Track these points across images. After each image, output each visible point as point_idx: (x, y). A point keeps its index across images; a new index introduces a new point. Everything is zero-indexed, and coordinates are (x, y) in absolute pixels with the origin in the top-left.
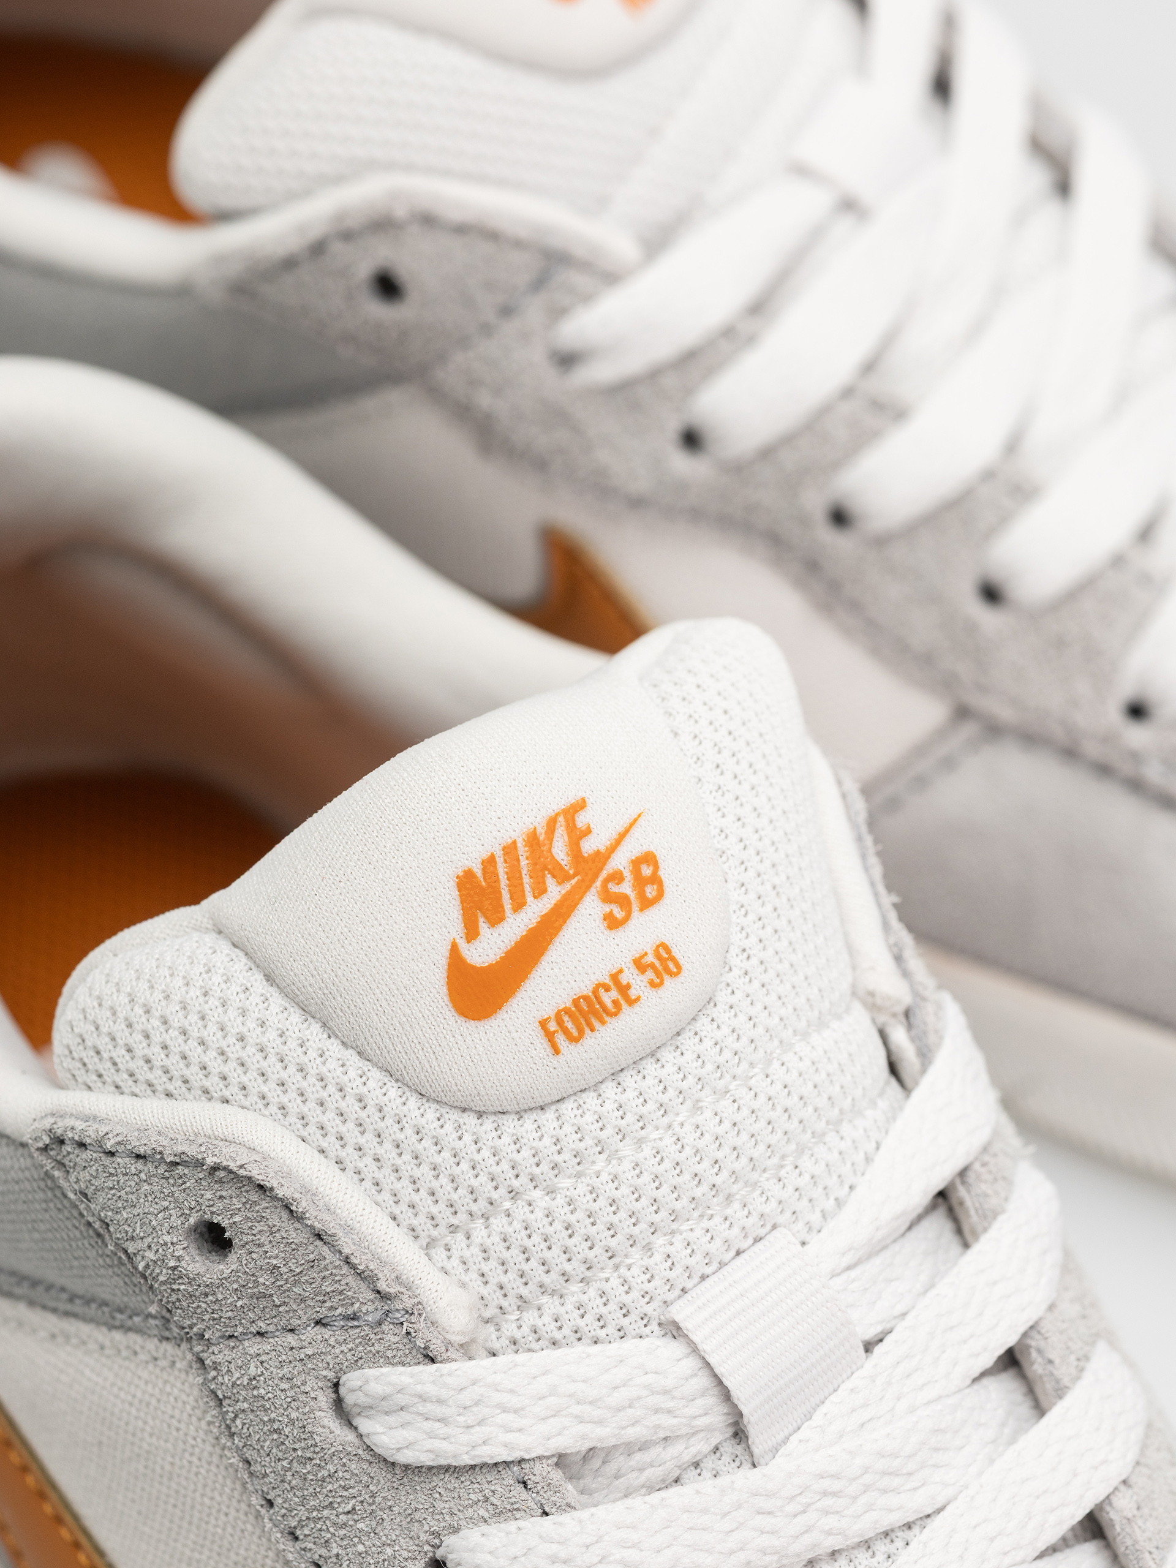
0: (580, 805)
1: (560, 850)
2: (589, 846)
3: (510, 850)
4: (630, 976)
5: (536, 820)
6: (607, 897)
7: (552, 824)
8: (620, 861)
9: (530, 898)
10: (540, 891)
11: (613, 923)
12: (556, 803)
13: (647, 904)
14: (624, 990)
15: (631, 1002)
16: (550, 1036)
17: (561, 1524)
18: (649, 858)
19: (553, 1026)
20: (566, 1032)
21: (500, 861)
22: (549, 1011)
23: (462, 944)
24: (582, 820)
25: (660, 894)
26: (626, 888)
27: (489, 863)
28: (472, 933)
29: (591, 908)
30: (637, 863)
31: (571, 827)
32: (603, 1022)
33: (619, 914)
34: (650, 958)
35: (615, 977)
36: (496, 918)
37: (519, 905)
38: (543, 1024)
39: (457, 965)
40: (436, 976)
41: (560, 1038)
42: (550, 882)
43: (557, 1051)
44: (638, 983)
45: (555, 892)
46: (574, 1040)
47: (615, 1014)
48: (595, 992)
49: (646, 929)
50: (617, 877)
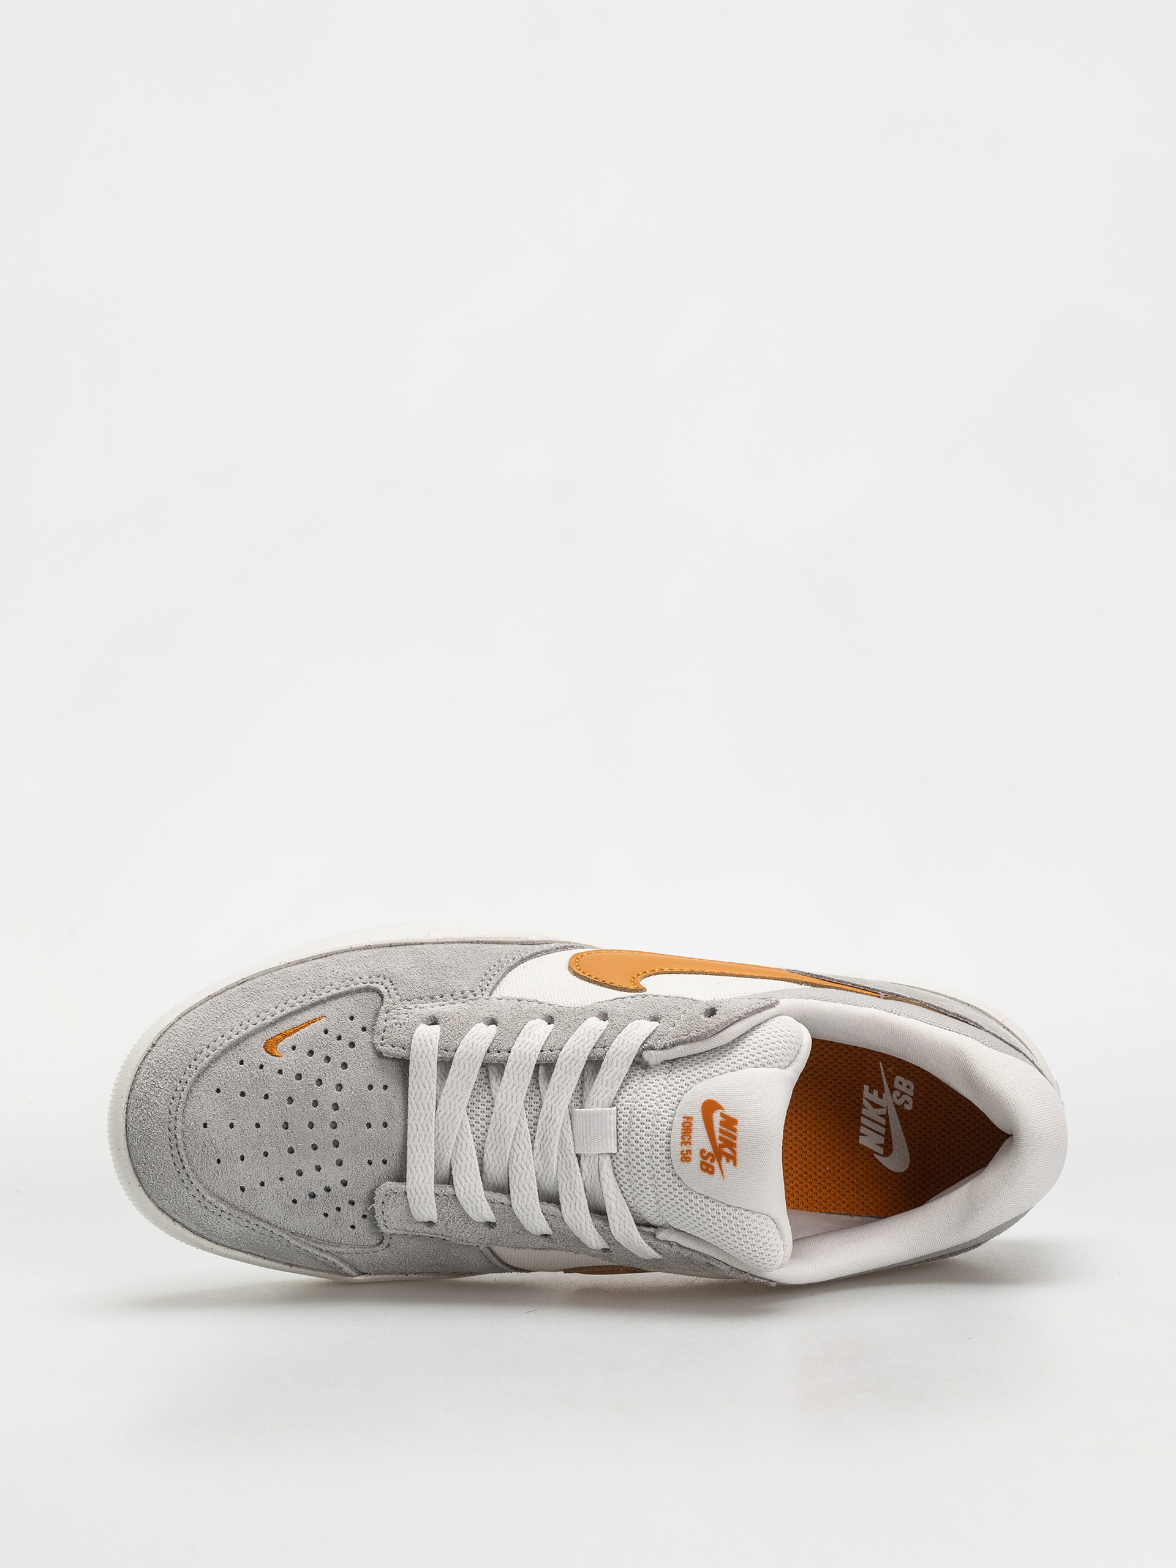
0: (735, 1164)
1: (727, 1150)
2: (724, 1159)
3: (735, 1138)
4: (688, 1147)
5: (737, 1150)
6: (710, 1154)
7: (735, 1152)
8: (715, 1164)
9: (721, 1135)
10: (721, 1138)
11: (702, 1151)
12: (739, 1157)
13: (702, 1163)
14: (686, 1143)
15: (682, 1143)
16: (688, 1118)
18: (712, 1173)
19: (689, 1120)
20: (686, 1123)
21: (733, 1133)
22: (693, 1122)
23: (721, 1111)
24: (731, 1162)
25: (702, 1169)
26: (708, 1161)
27: (735, 1130)
28: (722, 1115)
29: (709, 1149)
30: (713, 1168)
31: (731, 1158)
32: (682, 1133)
33: (704, 1155)
34: (689, 1155)
35: (690, 1143)
36: (721, 1123)
37: (721, 1131)
38: (691, 1118)
39: (720, 1107)
40: (719, 1099)
41: (686, 1120)
42: (722, 1143)
43: (683, 1118)
44: (685, 1148)
45: (719, 1142)
46: (684, 1123)
47: (682, 1137)
48: (690, 1136)
49: (696, 1159)
50: (712, 1161)
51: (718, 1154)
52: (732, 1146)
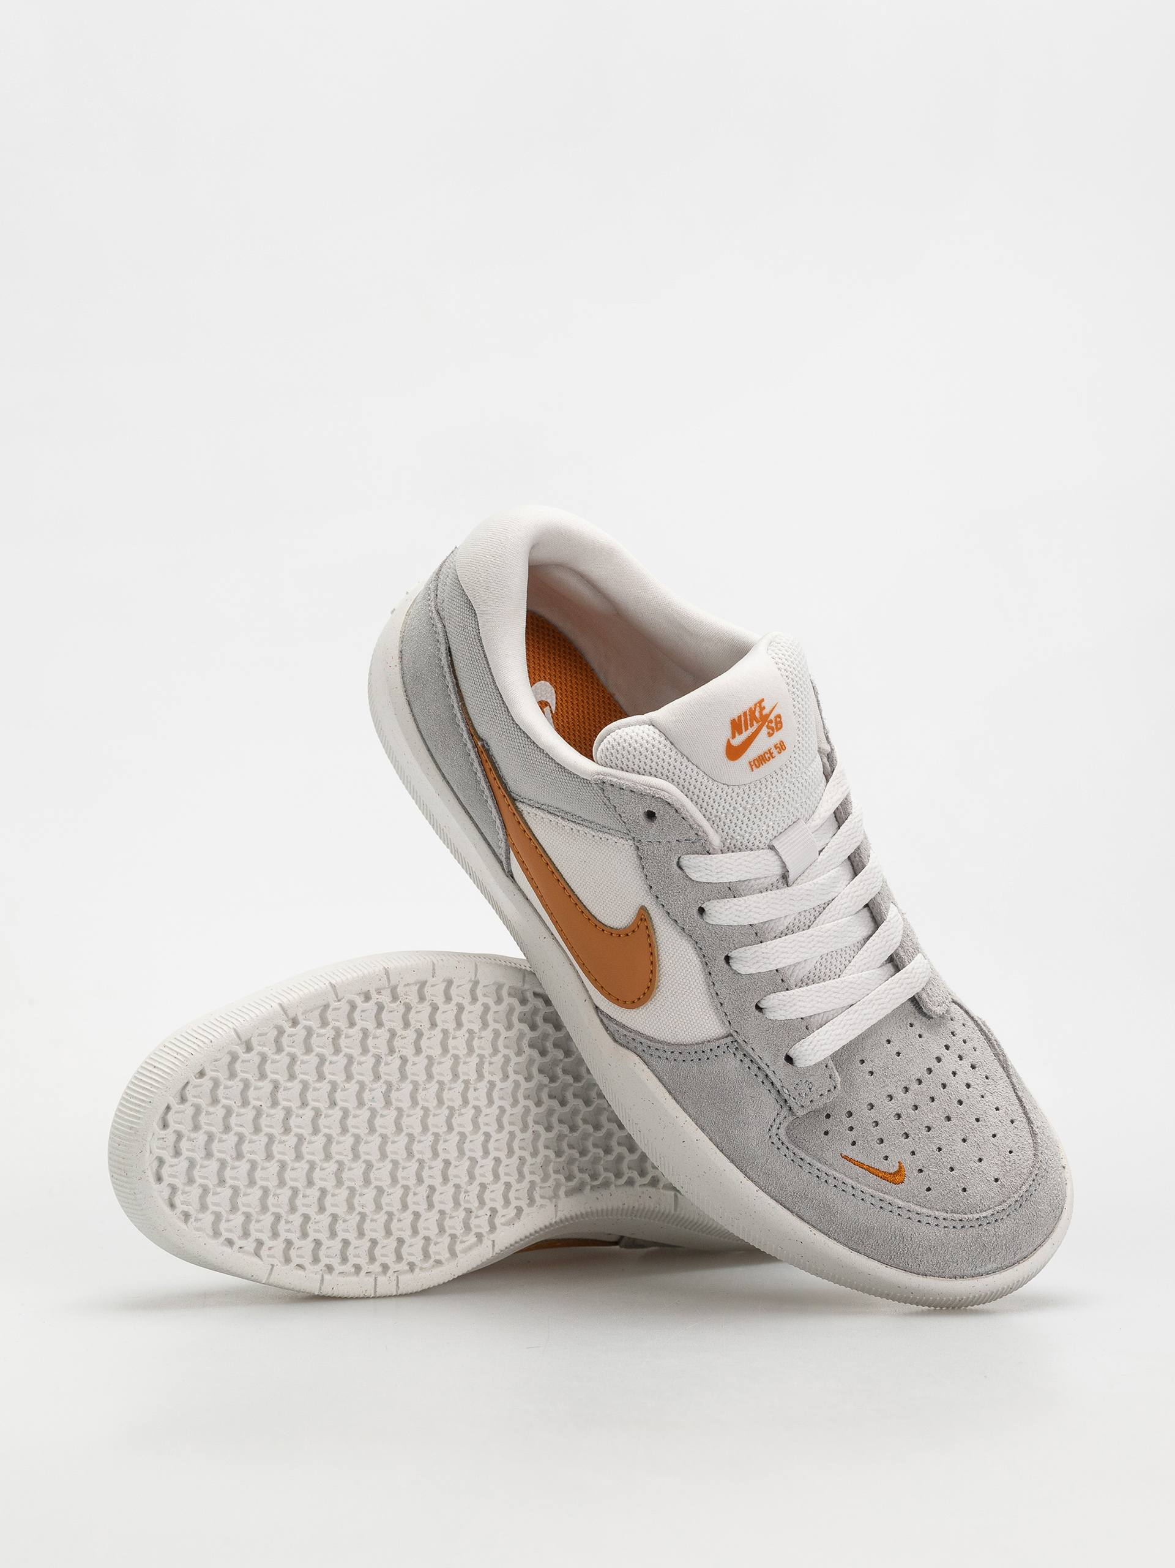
0: (763, 700)
1: (757, 714)
2: (765, 712)
3: (745, 714)
4: (773, 750)
6: (768, 727)
7: (755, 705)
8: (772, 717)
9: (749, 727)
10: (752, 725)
11: (770, 735)
12: (756, 700)
13: (778, 729)
14: (771, 754)
15: (773, 758)
16: (751, 766)
17: (740, 901)
18: (779, 716)
19: (752, 764)
20: (756, 765)
21: (742, 716)
22: (752, 759)
23: (730, 739)
24: (763, 704)
25: (781, 727)
26: (773, 725)
28: (734, 737)
29: (765, 730)
30: (776, 717)
31: (760, 706)
32: (765, 763)
33: (771, 732)
34: (778, 745)
35: (769, 750)
36: (740, 733)
37: (746, 729)
38: (750, 762)
39: (729, 745)
40: (722, 749)
41: (754, 767)
42: (755, 722)
43: (753, 771)
44: (775, 752)
45: (756, 725)
46: (757, 767)
47: (769, 761)
48: (764, 754)
49: (778, 737)
50: (771, 721)
51: (764, 719)
52: (752, 711)
